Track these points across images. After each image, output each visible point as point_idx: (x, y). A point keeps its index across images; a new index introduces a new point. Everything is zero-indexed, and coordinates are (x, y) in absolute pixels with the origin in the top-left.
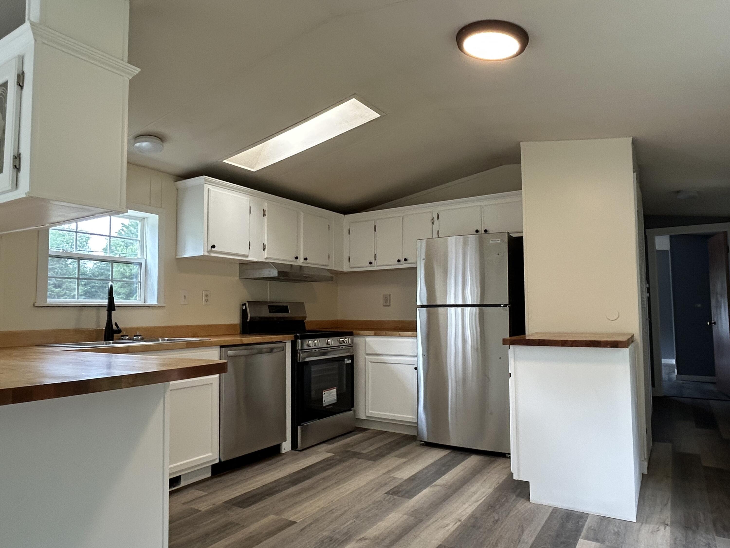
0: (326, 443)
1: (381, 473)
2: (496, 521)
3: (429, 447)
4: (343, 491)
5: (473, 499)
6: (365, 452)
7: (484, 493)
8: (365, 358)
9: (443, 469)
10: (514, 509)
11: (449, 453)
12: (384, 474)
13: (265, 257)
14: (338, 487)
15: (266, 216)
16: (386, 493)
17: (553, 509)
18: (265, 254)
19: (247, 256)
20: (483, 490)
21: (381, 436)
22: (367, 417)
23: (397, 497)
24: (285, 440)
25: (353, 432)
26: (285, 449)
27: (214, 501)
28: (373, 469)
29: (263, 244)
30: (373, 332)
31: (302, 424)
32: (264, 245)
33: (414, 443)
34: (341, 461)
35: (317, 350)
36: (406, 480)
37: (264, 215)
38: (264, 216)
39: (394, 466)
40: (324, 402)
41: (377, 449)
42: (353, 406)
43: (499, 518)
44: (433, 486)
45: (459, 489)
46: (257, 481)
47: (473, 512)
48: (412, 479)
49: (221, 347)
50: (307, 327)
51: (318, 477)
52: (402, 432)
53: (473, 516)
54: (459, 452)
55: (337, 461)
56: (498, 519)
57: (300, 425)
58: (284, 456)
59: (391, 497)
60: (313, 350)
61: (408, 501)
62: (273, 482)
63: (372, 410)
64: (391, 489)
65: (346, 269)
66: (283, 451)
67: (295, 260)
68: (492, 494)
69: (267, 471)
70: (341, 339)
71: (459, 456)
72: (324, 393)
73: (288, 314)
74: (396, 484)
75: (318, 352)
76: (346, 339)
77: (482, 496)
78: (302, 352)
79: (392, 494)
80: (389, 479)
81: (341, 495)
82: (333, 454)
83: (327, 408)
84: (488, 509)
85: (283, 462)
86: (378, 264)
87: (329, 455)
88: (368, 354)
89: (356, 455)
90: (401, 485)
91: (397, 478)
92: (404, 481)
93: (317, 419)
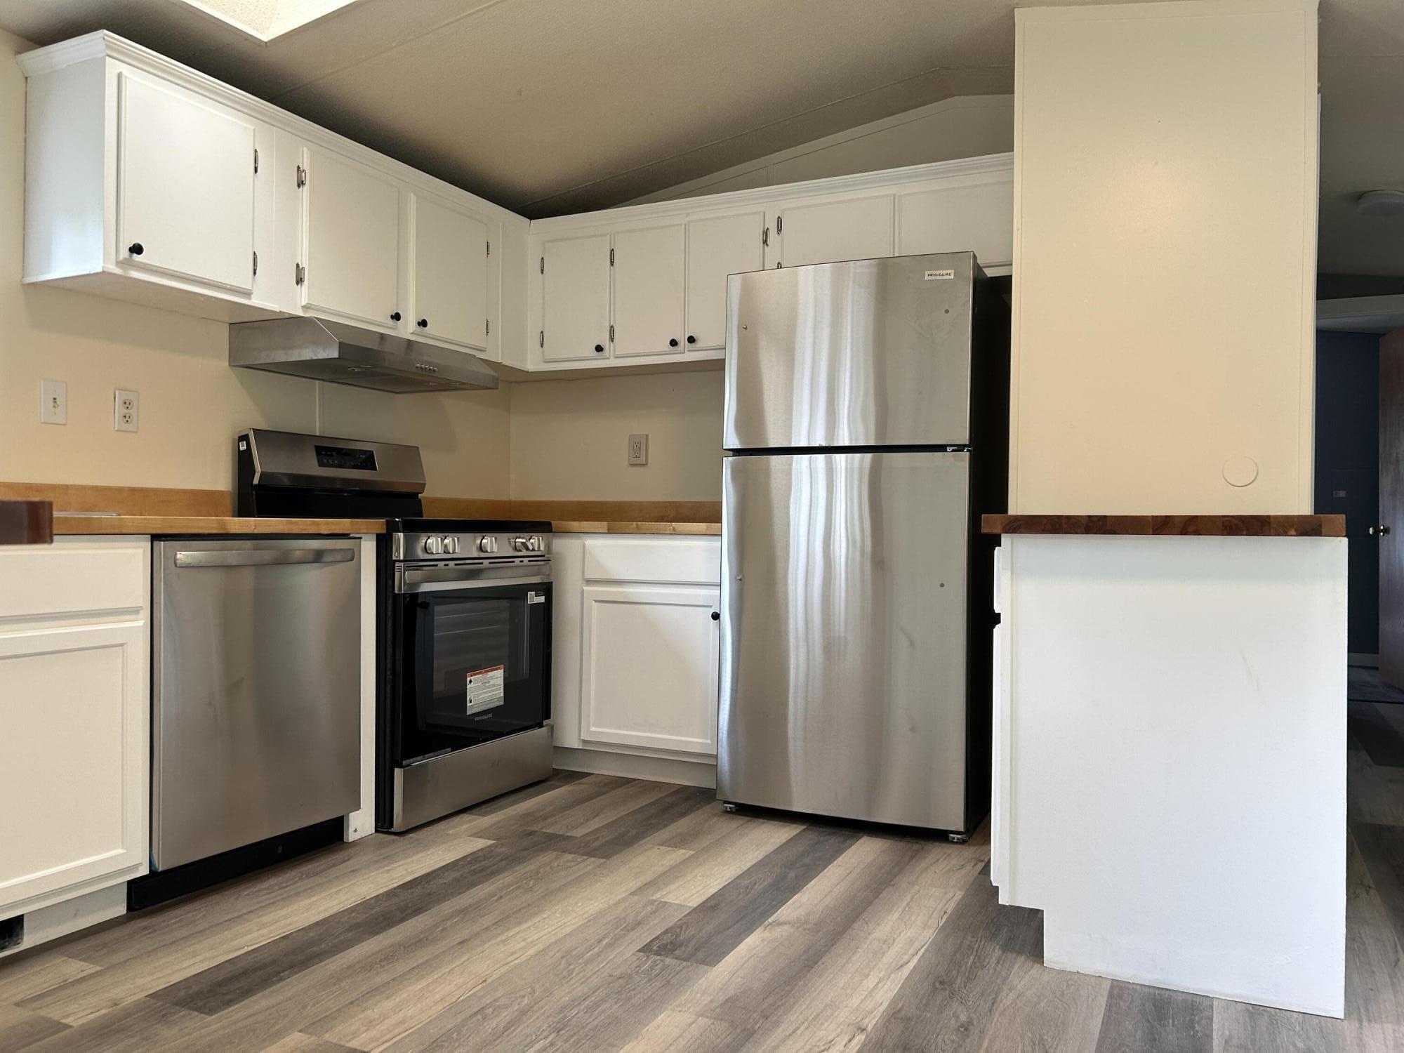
0: (474, 811)
1: (622, 892)
2: (965, 1028)
3: (749, 818)
4: (518, 946)
5: (885, 960)
6: (579, 833)
7: (911, 941)
8: (583, 591)
9: (792, 874)
10: (1005, 989)
11: (800, 832)
12: (633, 894)
13: (303, 304)
14: (503, 937)
15: (306, 188)
16: (639, 951)
17: (1112, 987)
18: (303, 295)
19: (247, 294)
20: (910, 933)
21: (619, 792)
22: (585, 742)
23: (675, 961)
24: (357, 806)
25: (548, 783)
26: (356, 831)
27: (117, 992)
28: (601, 881)
29: (298, 265)
30: (604, 525)
31: (404, 763)
32: (299, 270)
33: (708, 809)
34: (513, 860)
35: (452, 564)
36: (695, 910)
37: (301, 184)
38: (299, 186)
39: (659, 869)
40: (468, 704)
41: (609, 825)
42: (548, 716)
43: (969, 1018)
44: (771, 924)
45: (843, 932)
46: (263, 926)
47: (894, 1001)
48: (709, 907)
49: (157, 537)
51: (448, 907)
52: (672, 781)
53: (894, 1015)
54: (828, 830)
55: (502, 860)
56: (970, 1022)
57: (400, 766)
58: (352, 851)
59: (655, 963)
60: (441, 564)
61: (706, 972)
62: (311, 927)
63: (598, 724)
64: (657, 938)
65: (532, 363)
66: (351, 836)
67: (391, 322)
68: (937, 946)
69: (299, 892)
70: (517, 540)
71: (830, 840)
72: (468, 679)
73: (373, 473)
74: (670, 923)
75: (455, 570)
76: (532, 541)
77: (912, 951)
78: (408, 568)
79: (658, 954)
80: (649, 909)
81: (510, 959)
82: (490, 842)
83: (477, 719)
84: (934, 990)
85: (351, 864)
86: (618, 352)
87: (481, 843)
88: (589, 582)
89: (555, 842)
90: (682, 925)
91: (671, 904)
92: (689, 914)
93: (449, 749)
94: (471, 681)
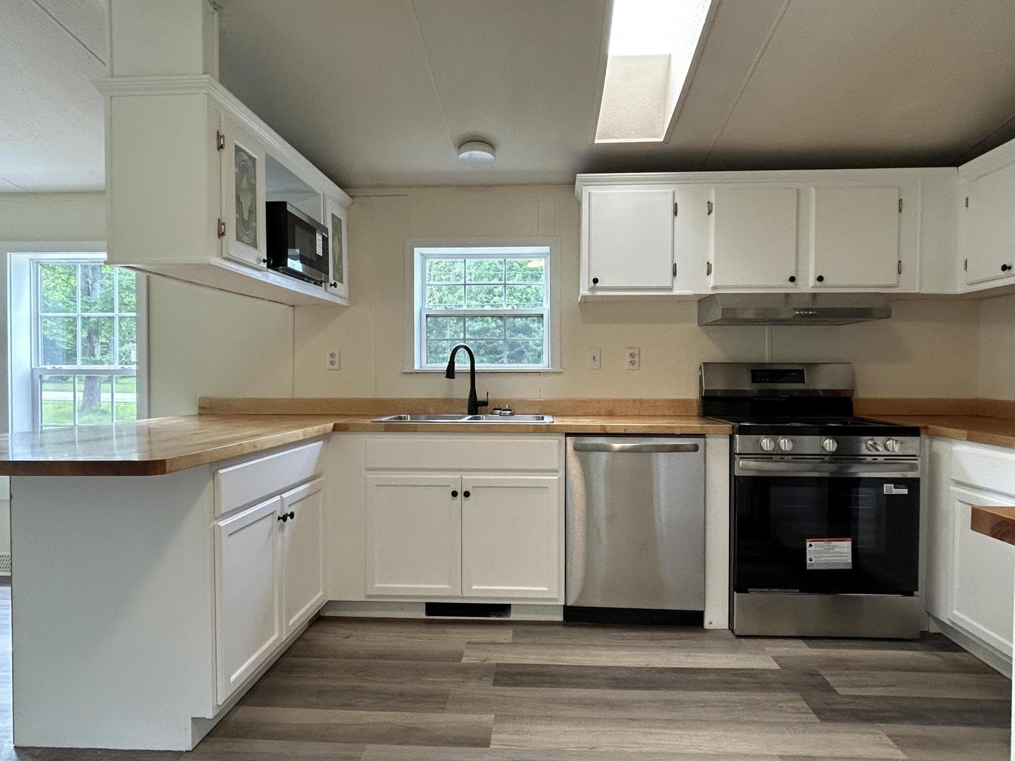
8: (949, 490)
13: (711, 286)
15: (714, 214)
18: (711, 281)
19: (668, 289)
21: (974, 677)
26: (712, 623)
29: (706, 264)
30: (965, 434)
32: (708, 266)
34: (764, 687)
35: (788, 458)
37: (710, 212)
38: (707, 214)
40: (808, 562)
49: (568, 435)
50: (858, 411)
55: (758, 681)
60: (776, 457)
63: (959, 610)
65: (961, 286)
66: (707, 625)
67: (790, 284)
72: (808, 544)
73: (803, 384)
78: (742, 459)
82: (778, 668)
83: (819, 574)
88: (955, 482)
89: (815, 689)
93: (798, 590)
94: (811, 545)
